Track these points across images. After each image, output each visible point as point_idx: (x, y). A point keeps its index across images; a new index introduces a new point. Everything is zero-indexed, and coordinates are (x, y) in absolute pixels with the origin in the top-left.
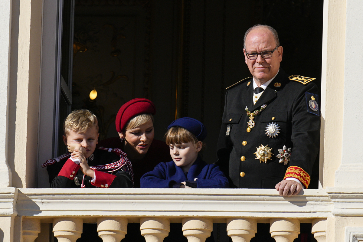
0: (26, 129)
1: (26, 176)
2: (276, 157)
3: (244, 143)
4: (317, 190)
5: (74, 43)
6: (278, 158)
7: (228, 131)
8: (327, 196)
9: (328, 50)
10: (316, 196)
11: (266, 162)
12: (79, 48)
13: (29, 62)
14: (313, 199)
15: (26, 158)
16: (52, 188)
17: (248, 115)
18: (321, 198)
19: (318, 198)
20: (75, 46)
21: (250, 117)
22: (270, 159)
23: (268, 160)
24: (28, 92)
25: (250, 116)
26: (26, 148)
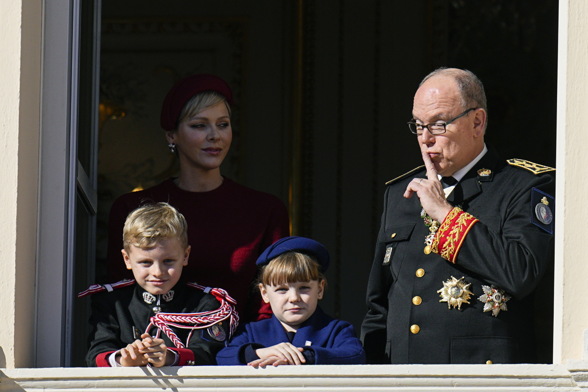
0: (15, 259)
1: (14, 346)
2: (479, 300)
3: (420, 273)
4: (551, 365)
5: (101, 102)
6: (481, 302)
7: (388, 255)
8: (569, 377)
9: (567, 107)
10: (548, 377)
11: (461, 308)
12: (109, 111)
13: (18, 136)
14: (543, 383)
15: (14, 313)
16: (62, 368)
17: (428, 224)
18: (558, 381)
19: (552, 381)
20: (102, 107)
21: (430, 228)
22: (466, 302)
23: (463, 304)
24: (18, 192)
25: (430, 226)
26: (14, 294)
